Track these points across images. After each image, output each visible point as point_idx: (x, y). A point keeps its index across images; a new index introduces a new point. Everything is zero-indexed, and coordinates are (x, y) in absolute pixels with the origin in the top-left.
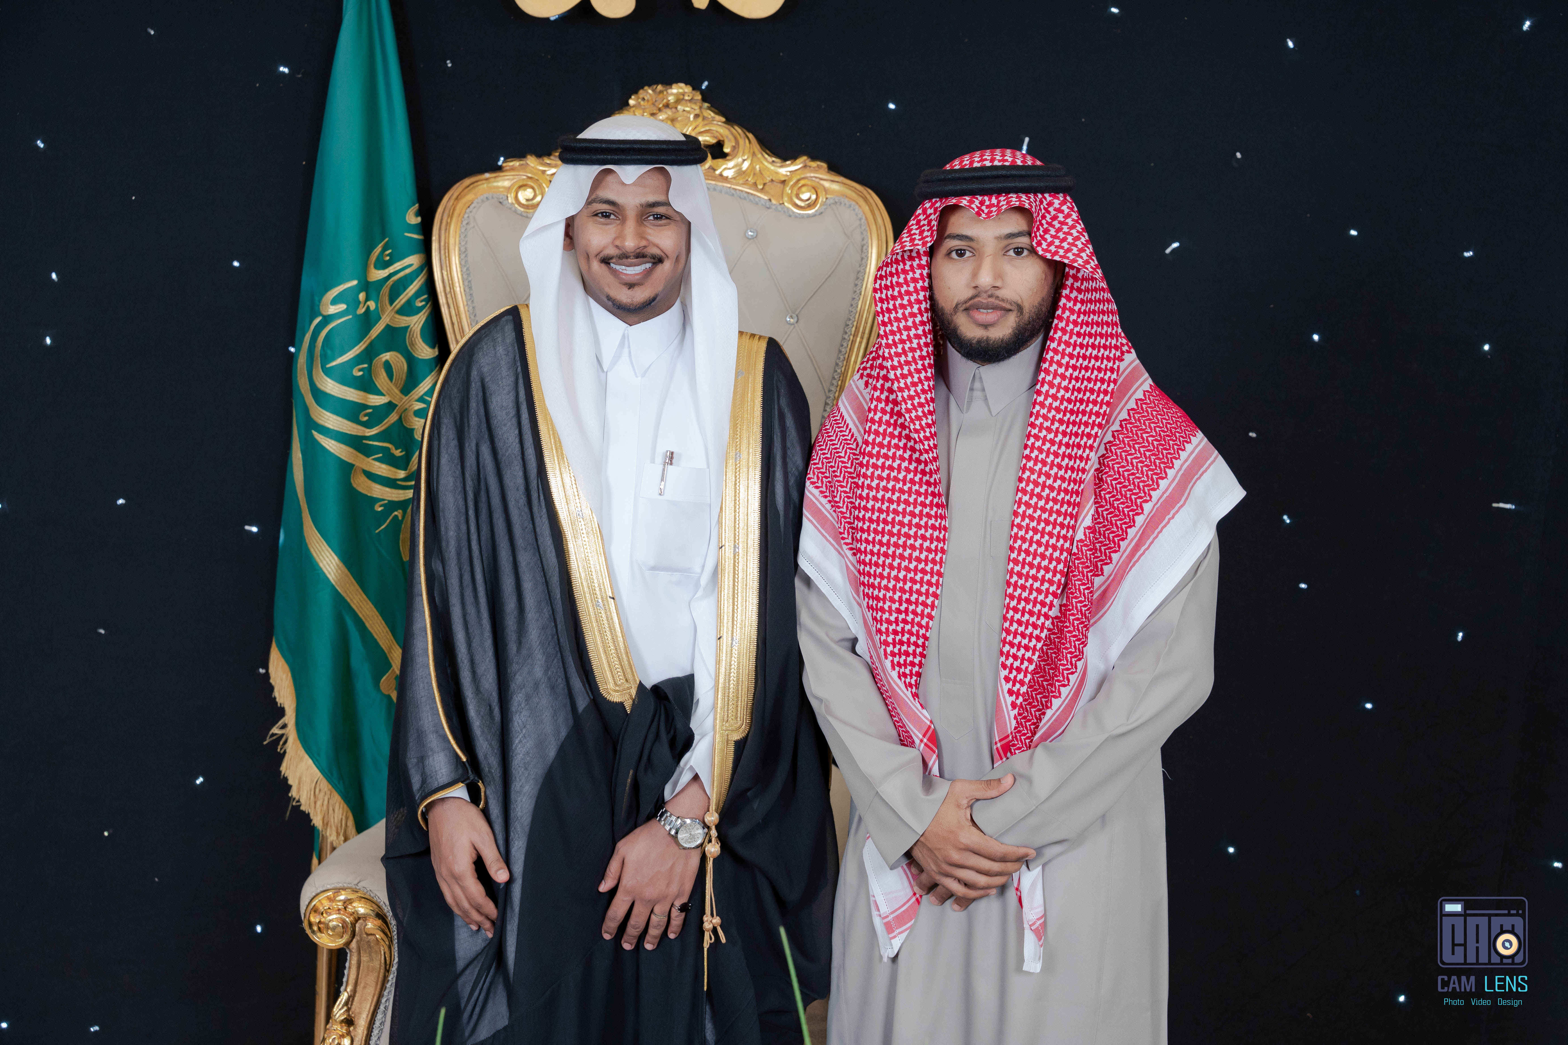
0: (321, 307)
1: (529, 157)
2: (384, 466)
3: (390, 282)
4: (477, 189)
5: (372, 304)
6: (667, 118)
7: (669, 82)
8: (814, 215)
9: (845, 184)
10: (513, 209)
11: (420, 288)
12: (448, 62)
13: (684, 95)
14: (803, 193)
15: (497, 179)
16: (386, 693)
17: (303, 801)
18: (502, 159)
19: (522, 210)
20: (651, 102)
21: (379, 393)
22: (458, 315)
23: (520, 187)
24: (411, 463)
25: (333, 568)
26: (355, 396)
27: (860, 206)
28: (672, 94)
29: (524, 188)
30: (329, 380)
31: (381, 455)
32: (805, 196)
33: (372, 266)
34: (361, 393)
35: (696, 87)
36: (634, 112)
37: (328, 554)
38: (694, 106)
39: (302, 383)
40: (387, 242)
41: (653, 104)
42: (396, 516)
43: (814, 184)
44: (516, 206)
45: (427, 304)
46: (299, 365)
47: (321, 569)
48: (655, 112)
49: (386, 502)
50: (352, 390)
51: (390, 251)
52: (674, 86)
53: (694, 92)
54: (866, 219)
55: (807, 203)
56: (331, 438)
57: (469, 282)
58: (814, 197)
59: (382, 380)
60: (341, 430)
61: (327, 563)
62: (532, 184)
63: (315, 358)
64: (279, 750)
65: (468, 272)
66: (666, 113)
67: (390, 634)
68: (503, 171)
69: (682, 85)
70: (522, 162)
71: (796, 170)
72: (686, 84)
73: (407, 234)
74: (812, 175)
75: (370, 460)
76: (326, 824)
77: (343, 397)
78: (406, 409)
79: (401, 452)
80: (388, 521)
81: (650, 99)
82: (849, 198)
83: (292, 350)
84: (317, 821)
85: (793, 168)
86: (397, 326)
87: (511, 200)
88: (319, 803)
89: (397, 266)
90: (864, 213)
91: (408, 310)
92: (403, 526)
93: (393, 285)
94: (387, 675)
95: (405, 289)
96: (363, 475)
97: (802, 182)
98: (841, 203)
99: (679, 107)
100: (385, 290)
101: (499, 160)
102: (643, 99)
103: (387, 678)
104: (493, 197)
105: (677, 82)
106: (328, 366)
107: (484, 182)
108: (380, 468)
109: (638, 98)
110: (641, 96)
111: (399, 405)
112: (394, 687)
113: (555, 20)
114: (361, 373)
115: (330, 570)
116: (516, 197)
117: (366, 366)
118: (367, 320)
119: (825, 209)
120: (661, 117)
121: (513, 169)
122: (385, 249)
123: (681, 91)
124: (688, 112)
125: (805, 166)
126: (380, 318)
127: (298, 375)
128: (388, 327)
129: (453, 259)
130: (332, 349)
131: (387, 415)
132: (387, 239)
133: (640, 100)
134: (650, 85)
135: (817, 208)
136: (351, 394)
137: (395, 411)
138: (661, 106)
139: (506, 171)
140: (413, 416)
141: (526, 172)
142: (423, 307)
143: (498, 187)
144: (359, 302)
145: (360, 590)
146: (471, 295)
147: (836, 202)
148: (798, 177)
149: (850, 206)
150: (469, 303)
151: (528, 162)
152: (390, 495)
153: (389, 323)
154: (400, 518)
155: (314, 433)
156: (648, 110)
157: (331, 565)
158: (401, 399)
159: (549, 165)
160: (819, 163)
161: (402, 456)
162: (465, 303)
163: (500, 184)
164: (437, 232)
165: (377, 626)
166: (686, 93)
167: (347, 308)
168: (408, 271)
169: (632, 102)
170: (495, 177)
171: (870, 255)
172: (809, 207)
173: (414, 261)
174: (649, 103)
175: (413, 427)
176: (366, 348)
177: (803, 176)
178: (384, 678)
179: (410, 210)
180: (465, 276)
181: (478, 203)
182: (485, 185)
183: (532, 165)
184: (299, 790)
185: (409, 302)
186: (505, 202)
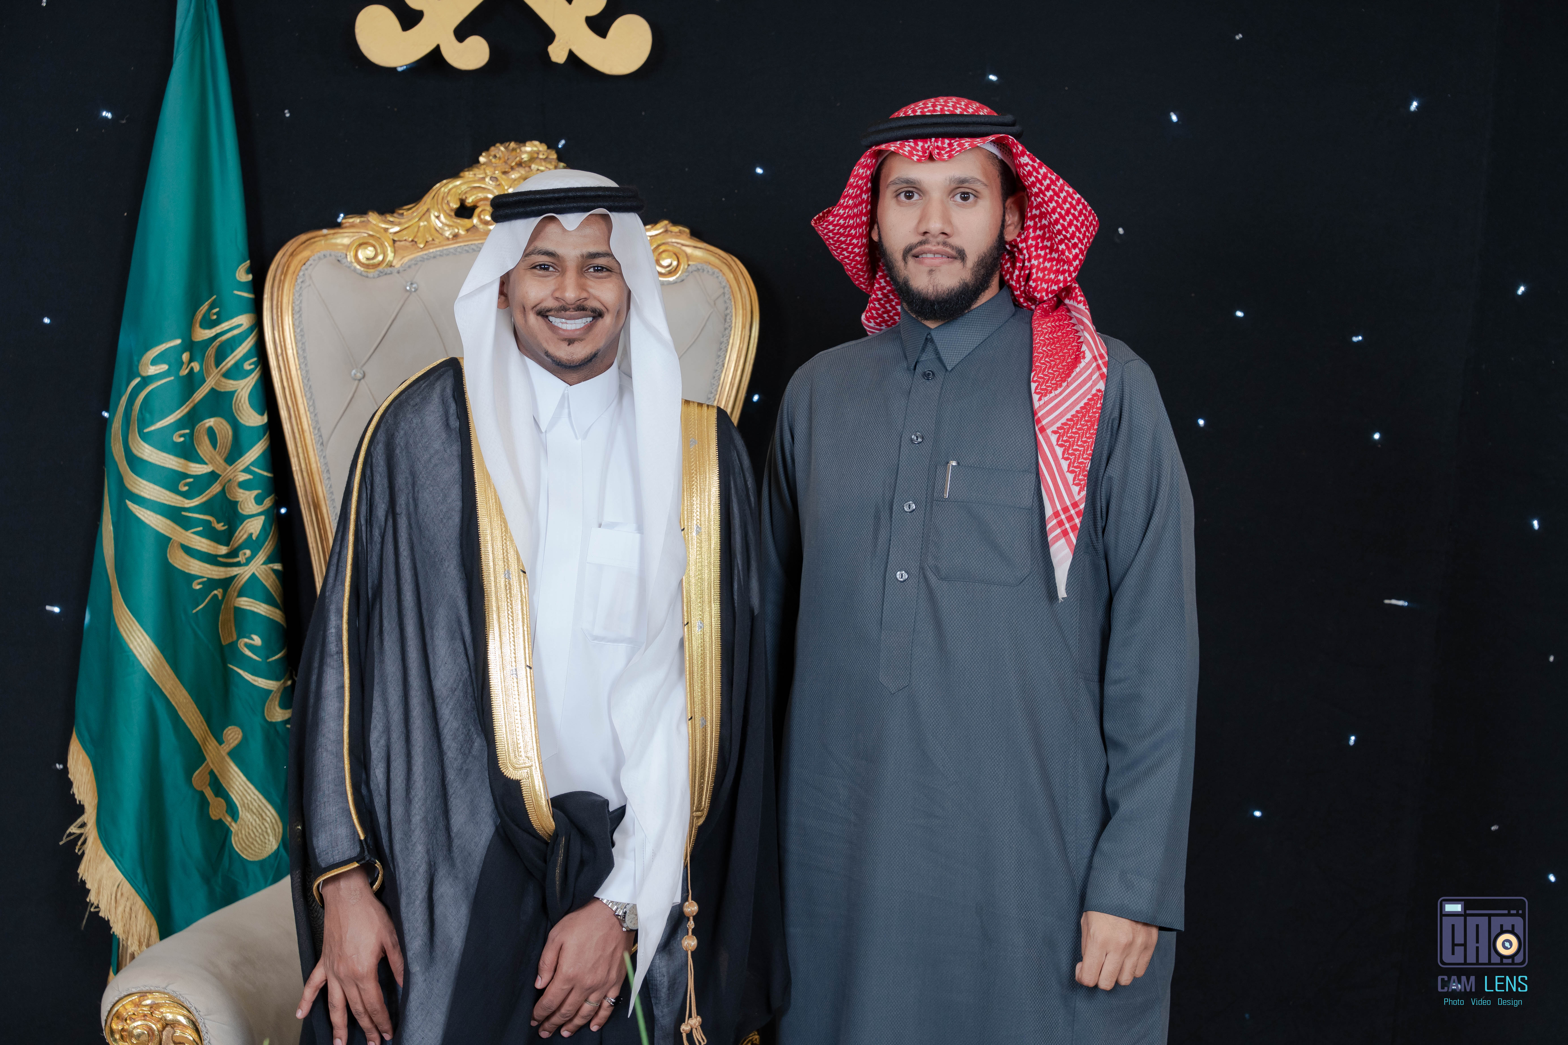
0: (140, 367)
1: (370, 213)
2: (204, 540)
3: (217, 343)
4: (314, 246)
5: (196, 366)
6: (520, 178)
7: (522, 140)
8: (675, 283)
9: (708, 250)
10: (353, 268)
11: (250, 350)
12: (286, 111)
13: (538, 154)
14: (664, 259)
15: (336, 236)
16: (199, 789)
17: (102, 906)
18: (342, 215)
19: (362, 269)
20: (502, 160)
21: (202, 462)
22: (290, 379)
23: (360, 245)
24: (233, 539)
25: (144, 650)
26: (174, 463)
27: (724, 274)
28: (526, 152)
29: (364, 246)
30: (146, 446)
31: (201, 528)
32: (665, 263)
33: (198, 325)
34: (182, 461)
35: (551, 145)
36: (484, 169)
37: (140, 635)
38: (549, 166)
39: (116, 449)
40: (215, 300)
41: (505, 162)
42: (216, 595)
43: (676, 250)
44: (355, 264)
45: (256, 368)
46: (113, 430)
47: (131, 650)
48: (507, 170)
49: (205, 579)
50: (172, 457)
51: (217, 310)
52: (528, 144)
53: (549, 151)
54: (730, 287)
55: (668, 269)
56: (147, 508)
57: (303, 344)
58: (675, 263)
59: (204, 447)
60: (159, 500)
61: (138, 644)
62: (374, 243)
63: (131, 423)
64: (77, 851)
65: (302, 333)
66: (519, 172)
67: (205, 724)
68: (343, 228)
69: (537, 143)
70: (363, 219)
71: (657, 235)
72: (541, 142)
73: (236, 292)
74: (674, 240)
75: (188, 533)
76: (127, 932)
77: (162, 465)
78: (230, 480)
79: (223, 526)
80: (207, 601)
81: (502, 156)
82: (713, 265)
83: (106, 414)
84: (117, 929)
85: (653, 232)
86: (223, 390)
87: (350, 257)
88: (120, 909)
89: (225, 326)
90: (728, 281)
91: (235, 373)
92: (223, 607)
93: (219, 346)
94: (200, 769)
95: (233, 351)
96: (180, 549)
97: (662, 248)
98: (703, 270)
99: (534, 166)
100: (211, 351)
101: (338, 217)
102: (495, 156)
103: (200, 773)
104: (330, 255)
105: (532, 139)
106: (146, 431)
107: (322, 238)
108: (200, 542)
109: (490, 155)
110: (493, 153)
111: (223, 475)
112: (208, 783)
113: (403, 71)
114: (182, 439)
115: (141, 651)
116: (356, 256)
117: (187, 431)
118: (191, 383)
119: (687, 276)
120: (514, 175)
121: (353, 226)
122: (212, 307)
123: (535, 149)
124: (542, 171)
125: (666, 231)
126: (205, 381)
127: (112, 441)
128: (213, 390)
129: (286, 318)
130: (151, 413)
131: (209, 485)
132: (215, 297)
133: (491, 158)
134: (502, 143)
135: (678, 275)
136: (172, 462)
137: (218, 481)
138: (513, 164)
139: (346, 227)
140: (237, 488)
141: (367, 229)
142: (252, 371)
143: (336, 245)
144: (182, 363)
145: (173, 675)
146: (305, 358)
147: (698, 269)
148: (659, 242)
149: (713, 273)
150: (303, 366)
151: (370, 219)
152: (209, 572)
153: (214, 387)
154: (220, 598)
155: (128, 503)
156: (499, 169)
157: (143, 647)
158: (225, 469)
159: (392, 223)
160: (681, 228)
161: (225, 530)
162: (298, 367)
163: (339, 241)
164: (270, 290)
165: (191, 715)
166: (541, 151)
167: (168, 369)
168: (236, 332)
169: (482, 159)
170: (334, 234)
171: (733, 325)
172: (670, 274)
173: (244, 321)
174: (501, 162)
175: (237, 500)
176: (189, 413)
177: (663, 241)
178: (197, 772)
179: (240, 267)
180: (299, 338)
181: (314, 260)
182: (323, 242)
183: (374, 222)
184: (98, 893)
185: (238, 365)
186: (344, 260)
